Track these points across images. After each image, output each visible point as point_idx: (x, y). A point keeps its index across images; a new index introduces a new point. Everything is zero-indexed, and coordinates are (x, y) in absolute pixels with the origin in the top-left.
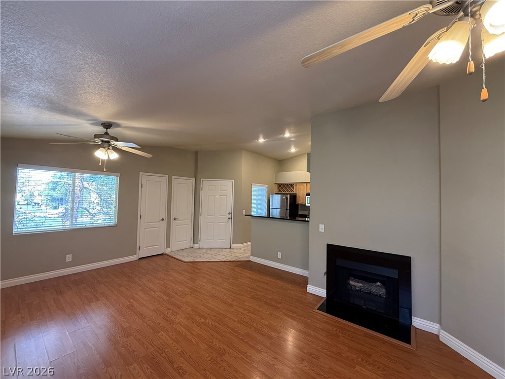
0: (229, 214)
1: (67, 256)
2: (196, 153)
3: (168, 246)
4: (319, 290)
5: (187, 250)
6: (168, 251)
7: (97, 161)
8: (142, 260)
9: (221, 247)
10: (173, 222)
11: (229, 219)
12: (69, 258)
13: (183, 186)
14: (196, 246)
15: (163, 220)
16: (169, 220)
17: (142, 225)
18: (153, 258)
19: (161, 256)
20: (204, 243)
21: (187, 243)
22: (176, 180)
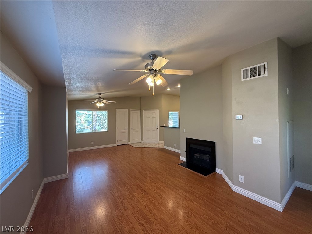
0: (157, 126)
1: (92, 142)
2: (141, 98)
3: (129, 141)
4: (184, 159)
5: (138, 143)
6: (129, 143)
7: (98, 107)
8: (119, 146)
9: (154, 142)
10: (131, 131)
11: (157, 129)
12: (92, 143)
13: (135, 114)
14: (142, 142)
15: (126, 129)
16: (129, 129)
17: (118, 131)
18: (123, 146)
19: (126, 145)
20: (146, 140)
21: (138, 140)
22: (132, 111)
